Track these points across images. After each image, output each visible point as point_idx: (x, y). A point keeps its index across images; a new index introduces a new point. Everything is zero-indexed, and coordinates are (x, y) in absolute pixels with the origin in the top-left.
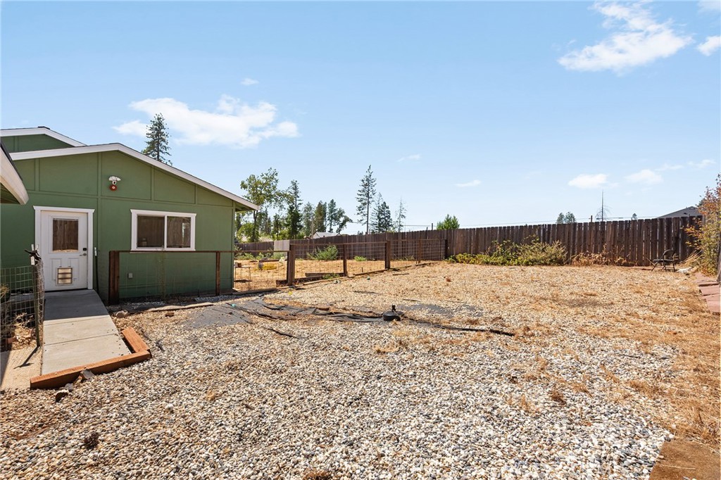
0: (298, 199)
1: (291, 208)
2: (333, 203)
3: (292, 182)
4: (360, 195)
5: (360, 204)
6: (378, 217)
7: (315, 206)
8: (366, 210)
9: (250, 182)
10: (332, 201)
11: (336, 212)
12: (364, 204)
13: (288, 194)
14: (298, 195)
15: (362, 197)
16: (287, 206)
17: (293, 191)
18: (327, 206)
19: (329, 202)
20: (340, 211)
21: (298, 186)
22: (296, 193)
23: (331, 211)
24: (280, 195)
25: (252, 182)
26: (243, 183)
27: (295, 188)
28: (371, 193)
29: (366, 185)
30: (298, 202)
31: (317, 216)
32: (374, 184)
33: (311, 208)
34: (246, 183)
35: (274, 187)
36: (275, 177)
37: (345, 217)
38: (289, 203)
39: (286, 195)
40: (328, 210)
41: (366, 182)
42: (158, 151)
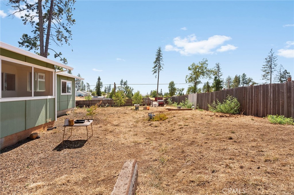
0: (219, 73)
1: (216, 78)
2: (244, 75)
3: (216, 64)
4: (264, 68)
5: (264, 73)
6: (280, 80)
7: (233, 78)
8: (269, 77)
9: (193, 66)
10: (244, 74)
11: (247, 80)
12: (268, 73)
13: (214, 70)
14: (220, 70)
15: (266, 69)
16: (213, 77)
17: (217, 69)
18: (241, 77)
19: (241, 75)
20: (249, 79)
21: (220, 65)
22: (218, 70)
23: (243, 80)
24: (209, 71)
25: (194, 66)
26: (189, 67)
27: (218, 67)
28: (273, 66)
29: (269, 61)
30: (220, 74)
31: (234, 83)
32: (275, 59)
33: (230, 79)
34: (191, 67)
35: (206, 68)
36: (206, 62)
37: (253, 82)
38: (214, 75)
39: (212, 71)
40: (241, 79)
41: (268, 59)
42: (159, 61)
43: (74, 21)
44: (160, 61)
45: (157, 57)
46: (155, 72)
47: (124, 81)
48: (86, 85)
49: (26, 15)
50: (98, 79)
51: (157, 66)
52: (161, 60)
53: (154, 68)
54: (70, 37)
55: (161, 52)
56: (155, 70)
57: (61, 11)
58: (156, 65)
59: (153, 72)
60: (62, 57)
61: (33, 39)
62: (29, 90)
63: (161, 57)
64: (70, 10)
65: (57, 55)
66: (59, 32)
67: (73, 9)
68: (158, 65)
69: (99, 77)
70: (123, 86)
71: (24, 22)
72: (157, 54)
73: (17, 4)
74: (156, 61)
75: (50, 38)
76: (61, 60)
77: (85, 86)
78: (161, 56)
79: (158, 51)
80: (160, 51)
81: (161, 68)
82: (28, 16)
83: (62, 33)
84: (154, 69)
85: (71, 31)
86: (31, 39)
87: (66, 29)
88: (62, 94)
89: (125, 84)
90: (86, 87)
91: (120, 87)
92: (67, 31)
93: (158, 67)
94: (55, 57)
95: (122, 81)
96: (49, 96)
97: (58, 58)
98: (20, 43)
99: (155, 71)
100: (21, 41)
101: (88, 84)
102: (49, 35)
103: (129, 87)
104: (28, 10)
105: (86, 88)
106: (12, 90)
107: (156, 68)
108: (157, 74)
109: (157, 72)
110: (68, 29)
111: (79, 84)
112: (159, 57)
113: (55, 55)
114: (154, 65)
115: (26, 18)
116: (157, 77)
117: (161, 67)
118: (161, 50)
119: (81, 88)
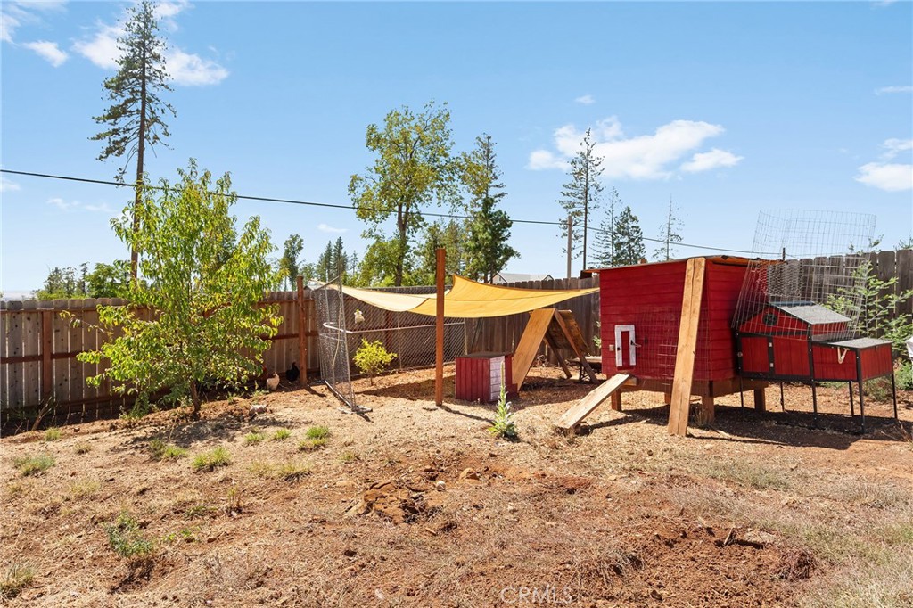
45: (127, 54)
46: (115, 149)
51: (125, 112)
53: (109, 117)
56: (116, 132)
58: (119, 102)
59: (105, 144)
72: (126, 36)
81: (156, 129)
84: (106, 127)
99: (118, 138)
107: (122, 122)
108: (128, 160)
109: (128, 147)
114: (107, 102)
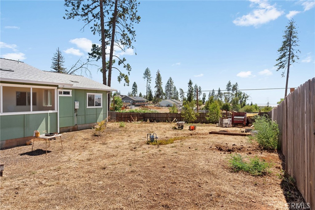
42: (290, 45)
43: (138, 18)
44: (292, 47)
45: (285, 39)
46: (282, 67)
47: (233, 84)
48: (179, 91)
49: (95, 25)
50: (189, 84)
52: (294, 44)
53: (279, 59)
54: (134, 39)
55: (293, 30)
56: (281, 62)
57: (125, 10)
58: (282, 54)
60: (126, 63)
61: (100, 48)
62: (45, 105)
63: (295, 39)
64: (135, 6)
65: (121, 62)
66: (124, 35)
67: (137, 4)
68: (288, 53)
69: (190, 81)
70: (231, 92)
71: (93, 32)
72: (285, 35)
73: (86, 17)
74: (282, 48)
75: (115, 43)
76: (125, 67)
77: (177, 93)
78: (295, 37)
79: (289, 28)
80: (291, 27)
81: (294, 58)
82: (96, 25)
83: (127, 36)
84: (279, 61)
85: (134, 32)
86: (98, 48)
87: (130, 30)
88: (88, 107)
89: (235, 88)
90: (179, 94)
91: (227, 93)
92: (131, 32)
93: (288, 56)
94: (119, 64)
95: (229, 85)
96: (49, 111)
97: (122, 65)
98: (90, 54)
99: (281, 64)
100: (91, 52)
101: (182, 90)
102: (114, 40)
103: (241, 93)
104: (95, 19)
105: (179, 96)
106: (35, 105)
107: (284, 59)
108: (284, 70)
109: (285, 66)
110: (132, 30)
111: (170, 90)
112: (290, 40)
113: (119, 62)
114: (279, 54)
115: (95, 28)
116: (286, 75)
117: (293, 56)
118: (294, 25)
119: (173, 95)
